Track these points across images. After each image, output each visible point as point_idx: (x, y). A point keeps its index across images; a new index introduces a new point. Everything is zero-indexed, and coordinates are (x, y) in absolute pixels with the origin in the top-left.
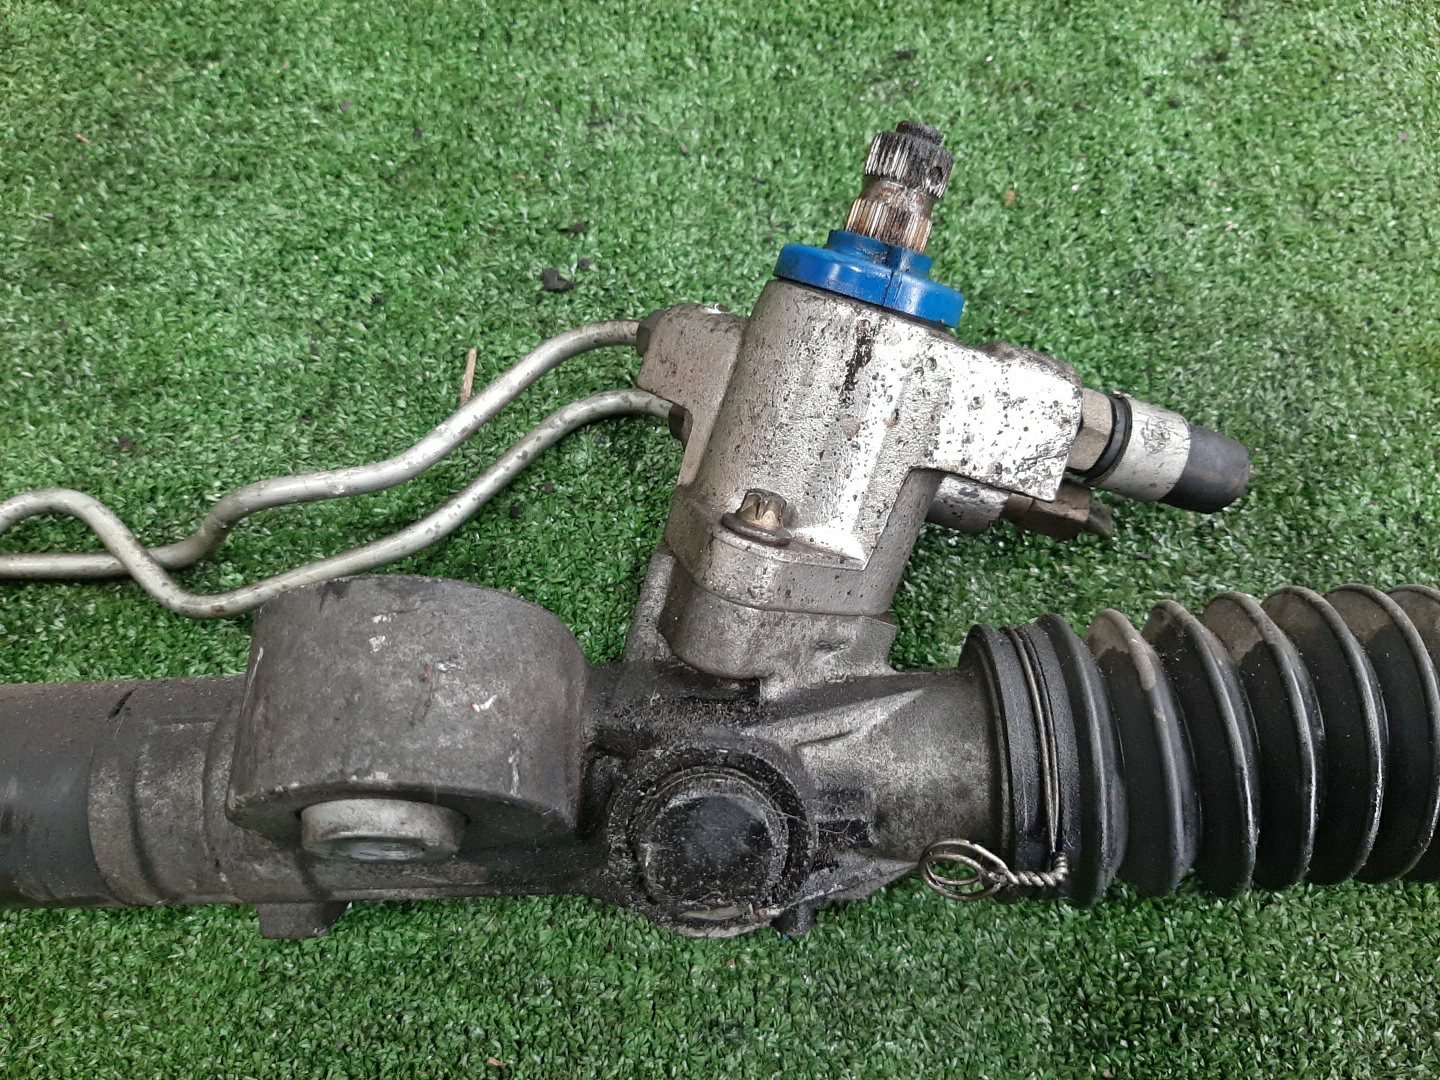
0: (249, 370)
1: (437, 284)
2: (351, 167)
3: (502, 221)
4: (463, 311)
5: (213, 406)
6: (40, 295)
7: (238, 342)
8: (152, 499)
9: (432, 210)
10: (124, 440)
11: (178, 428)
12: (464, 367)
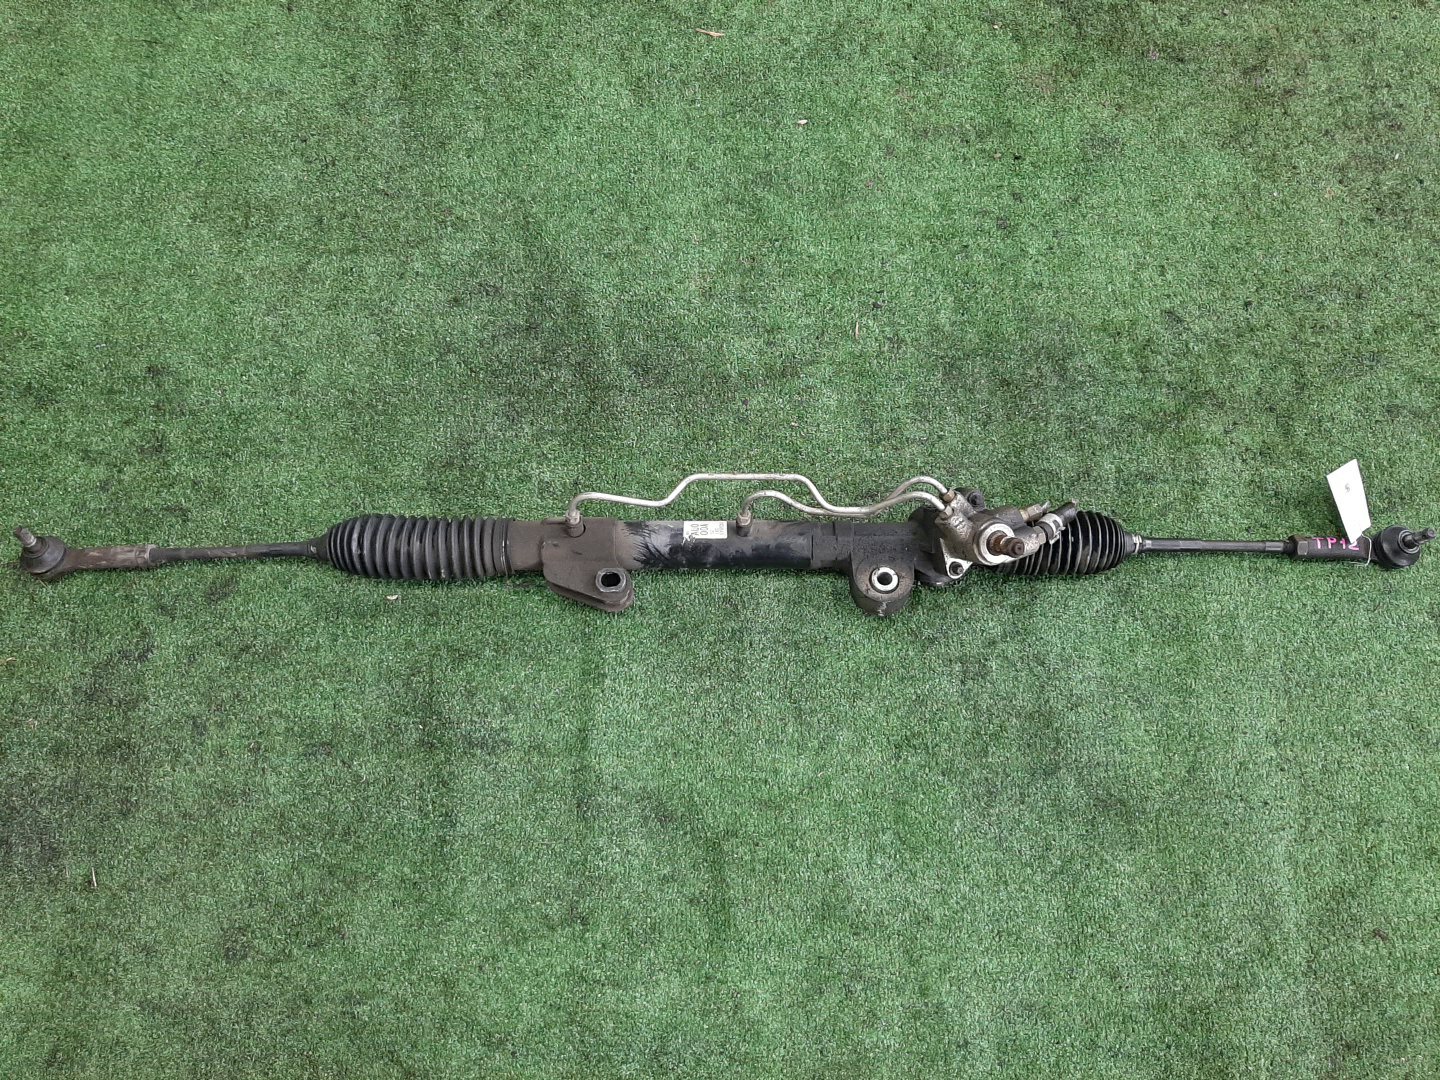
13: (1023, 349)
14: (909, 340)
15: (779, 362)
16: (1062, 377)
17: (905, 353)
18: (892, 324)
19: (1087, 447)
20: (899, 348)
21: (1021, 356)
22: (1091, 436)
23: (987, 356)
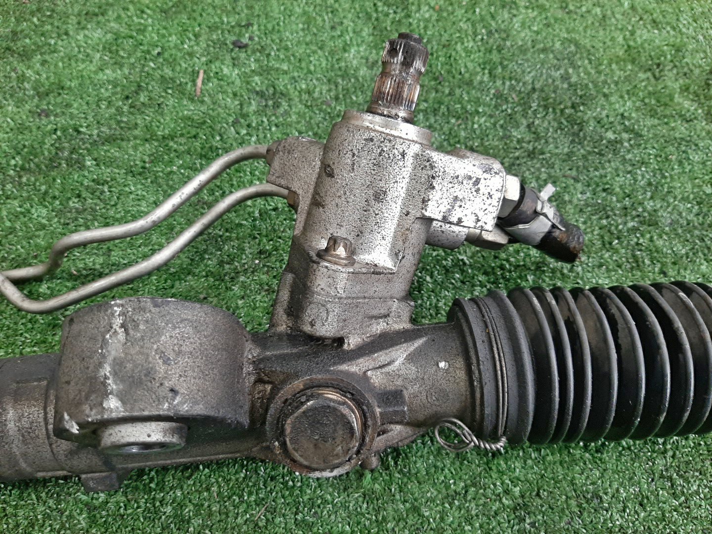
0: (101, 82)
1: (186, 46)
2: (148, 8)
3: (215, 23)
4: (198, 56)
5: (84, 96)
6: (5, 60)
7: (96, 73)
8: (55, 133)
9: (184, 21)
10: (43, 111)
11: (68, 106)
12: (198, 77)
13: (499, 96)
14: (294, 95)
15: (49, 141)
16: (577, 138)
17: (287, 113)
18: (265, 71)
19: (647, 262)
20: (277, 105)
21: (496, 107)
22: (651, 240)
23: (435, 111)
